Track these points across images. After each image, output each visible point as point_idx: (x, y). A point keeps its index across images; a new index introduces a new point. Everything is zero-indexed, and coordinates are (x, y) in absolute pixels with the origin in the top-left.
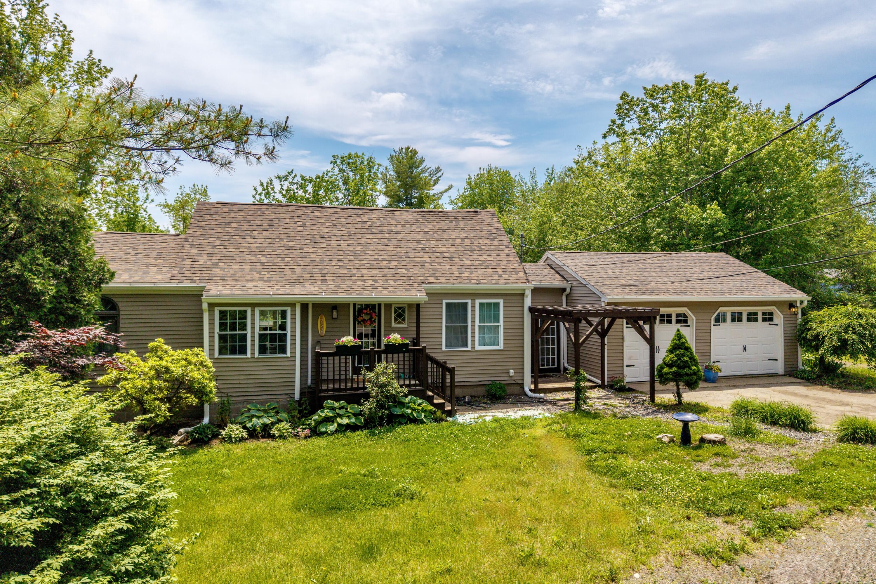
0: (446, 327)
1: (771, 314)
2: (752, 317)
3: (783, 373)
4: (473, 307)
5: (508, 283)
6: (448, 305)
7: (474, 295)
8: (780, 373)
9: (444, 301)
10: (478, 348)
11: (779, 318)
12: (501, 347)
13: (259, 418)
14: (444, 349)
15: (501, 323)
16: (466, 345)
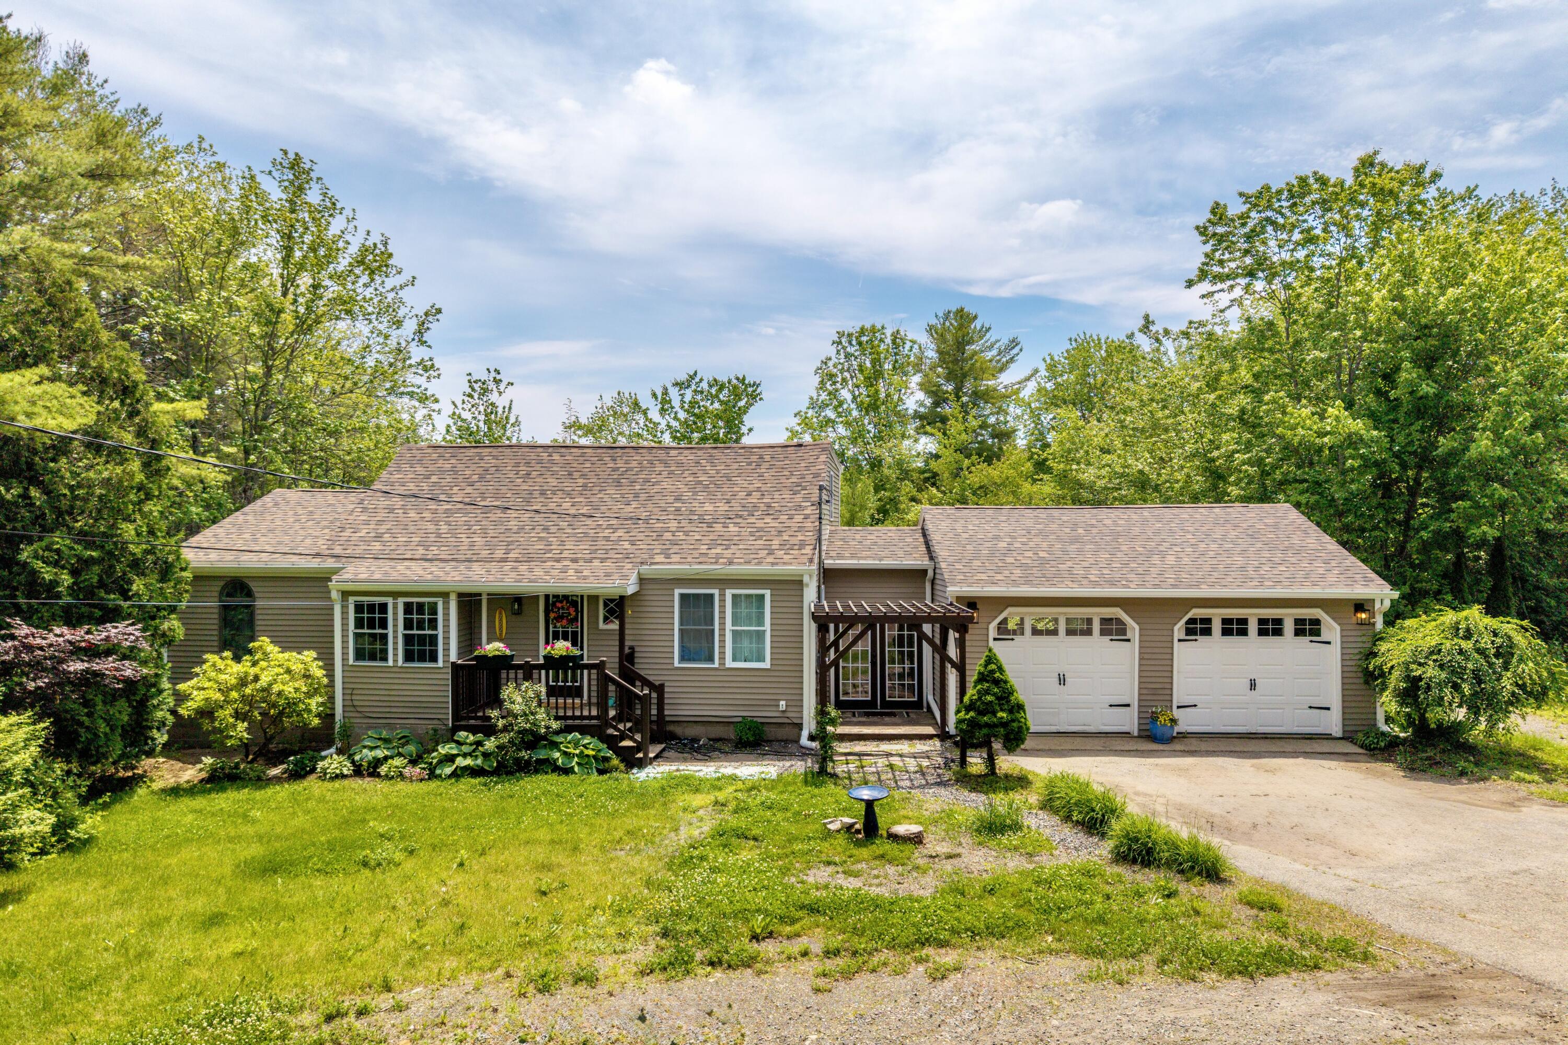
0: (681, 631)
1: (1317, 622)
2: (1270, 628)
3: (1340, 735)
4: (722, 600)
5: (777, 564)
6: (682, 596)
7: (724, 582)
8: (1334, 734)
9: (677, 592)
10: (729, 664)
11: (1332, 630)
12: (766, 665)
13: (372, 748)
14: (677, 664)
15: (767, 626)
16: (711, 659)
